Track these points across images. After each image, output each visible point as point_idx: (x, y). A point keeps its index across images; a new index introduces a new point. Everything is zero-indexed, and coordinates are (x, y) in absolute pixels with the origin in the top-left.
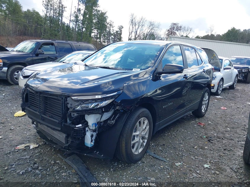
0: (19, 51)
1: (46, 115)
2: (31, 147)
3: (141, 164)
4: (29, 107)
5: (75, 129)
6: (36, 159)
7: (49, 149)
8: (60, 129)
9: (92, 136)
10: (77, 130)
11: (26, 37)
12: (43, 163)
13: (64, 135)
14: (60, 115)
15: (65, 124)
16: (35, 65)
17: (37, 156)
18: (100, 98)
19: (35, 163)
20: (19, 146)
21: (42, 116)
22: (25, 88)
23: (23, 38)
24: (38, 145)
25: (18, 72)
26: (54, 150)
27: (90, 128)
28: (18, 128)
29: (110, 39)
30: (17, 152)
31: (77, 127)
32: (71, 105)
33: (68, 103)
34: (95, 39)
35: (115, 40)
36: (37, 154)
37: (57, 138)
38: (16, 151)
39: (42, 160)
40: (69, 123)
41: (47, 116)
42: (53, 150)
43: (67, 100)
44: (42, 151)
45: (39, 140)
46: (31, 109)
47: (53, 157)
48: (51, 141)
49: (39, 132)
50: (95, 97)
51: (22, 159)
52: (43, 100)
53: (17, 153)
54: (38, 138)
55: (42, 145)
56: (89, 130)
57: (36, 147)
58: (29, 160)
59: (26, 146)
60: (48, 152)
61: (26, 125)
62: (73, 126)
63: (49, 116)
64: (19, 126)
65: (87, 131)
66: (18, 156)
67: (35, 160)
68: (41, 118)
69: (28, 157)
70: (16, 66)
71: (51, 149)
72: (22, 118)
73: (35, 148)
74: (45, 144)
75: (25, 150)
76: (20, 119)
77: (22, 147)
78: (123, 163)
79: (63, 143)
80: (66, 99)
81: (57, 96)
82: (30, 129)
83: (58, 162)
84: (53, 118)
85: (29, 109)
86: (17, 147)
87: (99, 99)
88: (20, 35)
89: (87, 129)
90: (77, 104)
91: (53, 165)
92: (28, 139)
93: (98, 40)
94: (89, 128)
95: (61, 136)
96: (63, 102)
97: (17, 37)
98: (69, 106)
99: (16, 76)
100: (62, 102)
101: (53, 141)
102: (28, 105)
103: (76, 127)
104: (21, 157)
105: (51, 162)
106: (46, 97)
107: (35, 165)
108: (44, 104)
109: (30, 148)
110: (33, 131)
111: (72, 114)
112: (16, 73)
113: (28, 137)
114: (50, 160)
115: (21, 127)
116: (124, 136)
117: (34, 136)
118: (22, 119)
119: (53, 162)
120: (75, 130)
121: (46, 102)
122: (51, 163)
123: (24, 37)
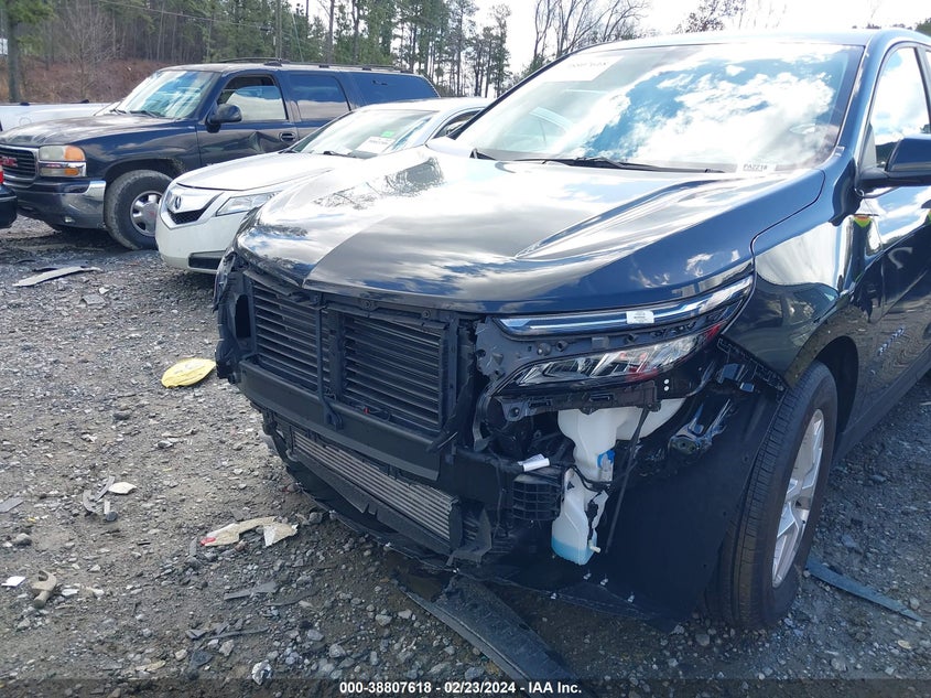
0: (143, 112)
1: (351, 404)
2: (269, 540)
3: (797, 627)
4: (255, 360)
5: (519, 479)
6: (304, 599)
7: (346, 547)
8: (433, 475)
9: (591, 510)
10: (531, 487)
11: (147, 62)
12: (341, 619)
13: (446, 502)
14: (435, 405)
15: (462, 452)
16: (210, 167)
17: (307, 583)
18: (649, 326)
19: (306, 626)
20: (216, 532)
21: (334, 411)
22: (233, 270)
23: (137, 67)
24: (295, 527)
25: (145, 199)
26: (372, 554)
27: (584, 471)
28: (190, 441)
29: (463, 58)
30: (214, 559)
31: (529, 473)
32: (500, 361)
33: (482, 353)
34: (404, 62)
35: (479, 64)
36: (304, 577)
37: (403, 506)
38: (208, 555)
39: (333, 607)
40: (482, 448)
41: (361, 411)
42: (367, 553)
43: (473, 338)
44: (322, 558)
45: (291, 501)
46: (263, 367)
47: (378, 589)
48: (369, 519)
49: (294, 469)
50: (624, 316)
51: (243, 598)
52: (332, 332)
53: (215, 566)
54: (284, 490)
55: (312, 524)
56: (577, 480)
57: (288, 539)
58: (277, 607)
59: (243, 529)
60: (346, 560)
61: (219, 424)
62: (502, 463)
63: (370, 411)
64: (193, 433)
65: (571, 486)
66: (220, 580)
67: (304, 604)
68: (330, 417)
69: (270, 588)
70: (137, 172)
71: (358, 548)
72: (197, 392)
73: (285, 544)
74: (323, 521)
75: (244, 550)
76: (190, 397)
77: (231, 534)
78: (708, 623)
79: (438, 536)
80: (465, 332)
81: (417, 316)
82: (239, 444)
83: (406, 614)
84: (392, 420)
85: (256, 369)
86: (209, 535)
87: (642, 329)
88: (126, 59)
89: (568, 475)
90: (528, 357)
91: (387, 632)
92: (241, 496)
93: (416, 66)
94: (578, 472)
95: (425, 502)
96: (453, 344)
97: (115, 65)
98: (487, 366)
99: (140, 214)
100: (445, 342)
101: (379, 518)
102: (250, 351)
103: (523, 472)
104: (239, 589)
105: (378, 617)
106: (349, 319)
107: (309, 634)
108: (340, 349)
109: (263, 539)
110: (257, 455)
111: (506, 408)
112: (139, 204)
113: (243, 486)
114: (370, 607)
115: (201, 437)
116: (752, 514)
117: (265, 478)
118: (195, 397)
119: (383, 618)
120: (521, 485)
121: (350, 342)
122: (374, 620)
123: (141, 65)
